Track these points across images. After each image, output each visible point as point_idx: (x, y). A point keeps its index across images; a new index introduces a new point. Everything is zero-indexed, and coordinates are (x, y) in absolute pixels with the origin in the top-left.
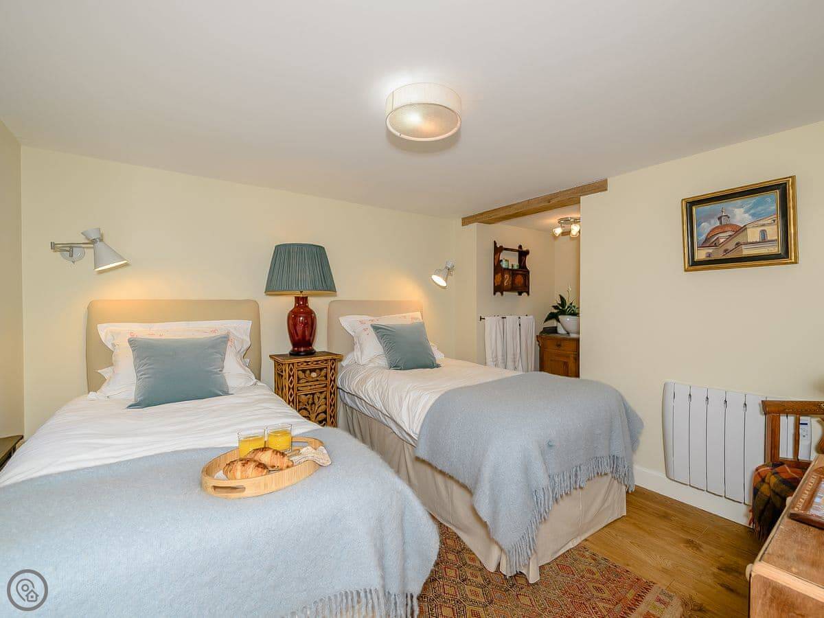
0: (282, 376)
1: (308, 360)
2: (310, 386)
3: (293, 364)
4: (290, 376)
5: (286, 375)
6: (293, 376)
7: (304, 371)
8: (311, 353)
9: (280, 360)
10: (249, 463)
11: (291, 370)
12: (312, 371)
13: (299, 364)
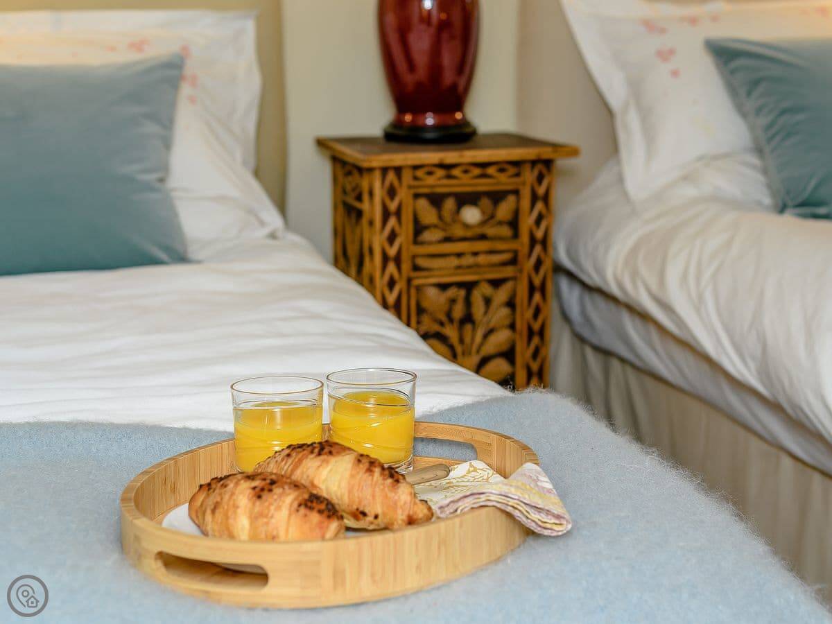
0: (359, 214)
1: (451, 156)
2: (459, 255)
3: (398, 170)
4: (386, 215)
5: (372, 208)
6: (398, 213)
7: (436, 200)
8: (462, 135)
9: (351, 154)
10: (277, 490)
11: (392, 192)
12: (465, 199)
13: (420, 173)
